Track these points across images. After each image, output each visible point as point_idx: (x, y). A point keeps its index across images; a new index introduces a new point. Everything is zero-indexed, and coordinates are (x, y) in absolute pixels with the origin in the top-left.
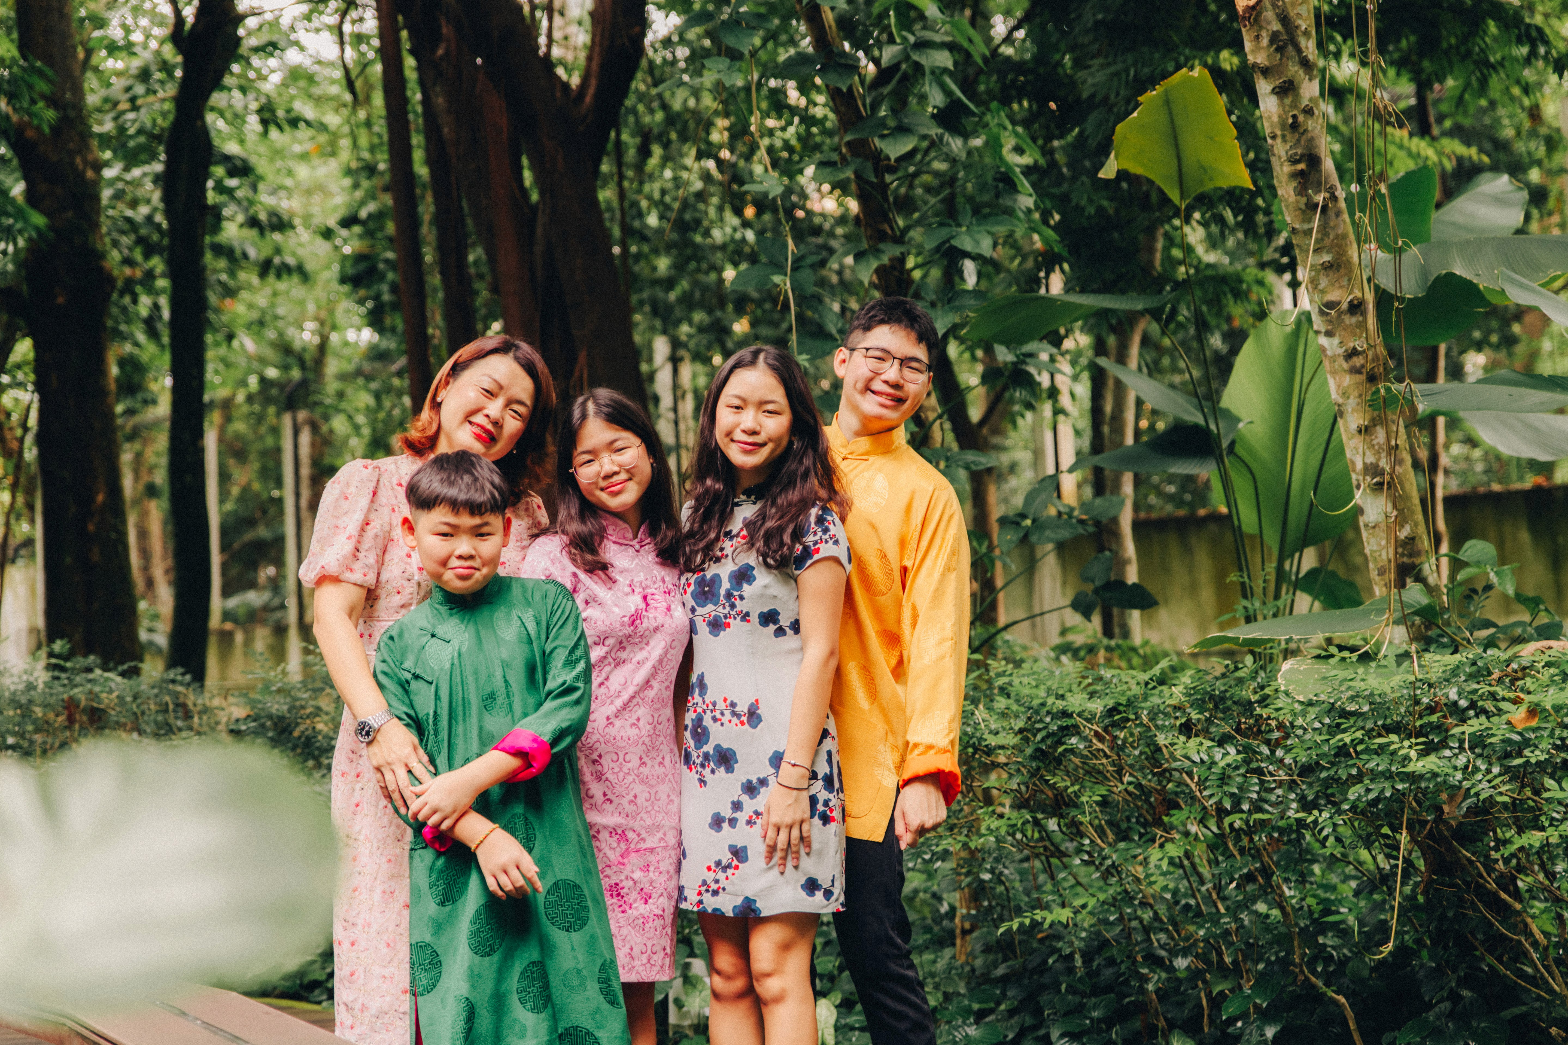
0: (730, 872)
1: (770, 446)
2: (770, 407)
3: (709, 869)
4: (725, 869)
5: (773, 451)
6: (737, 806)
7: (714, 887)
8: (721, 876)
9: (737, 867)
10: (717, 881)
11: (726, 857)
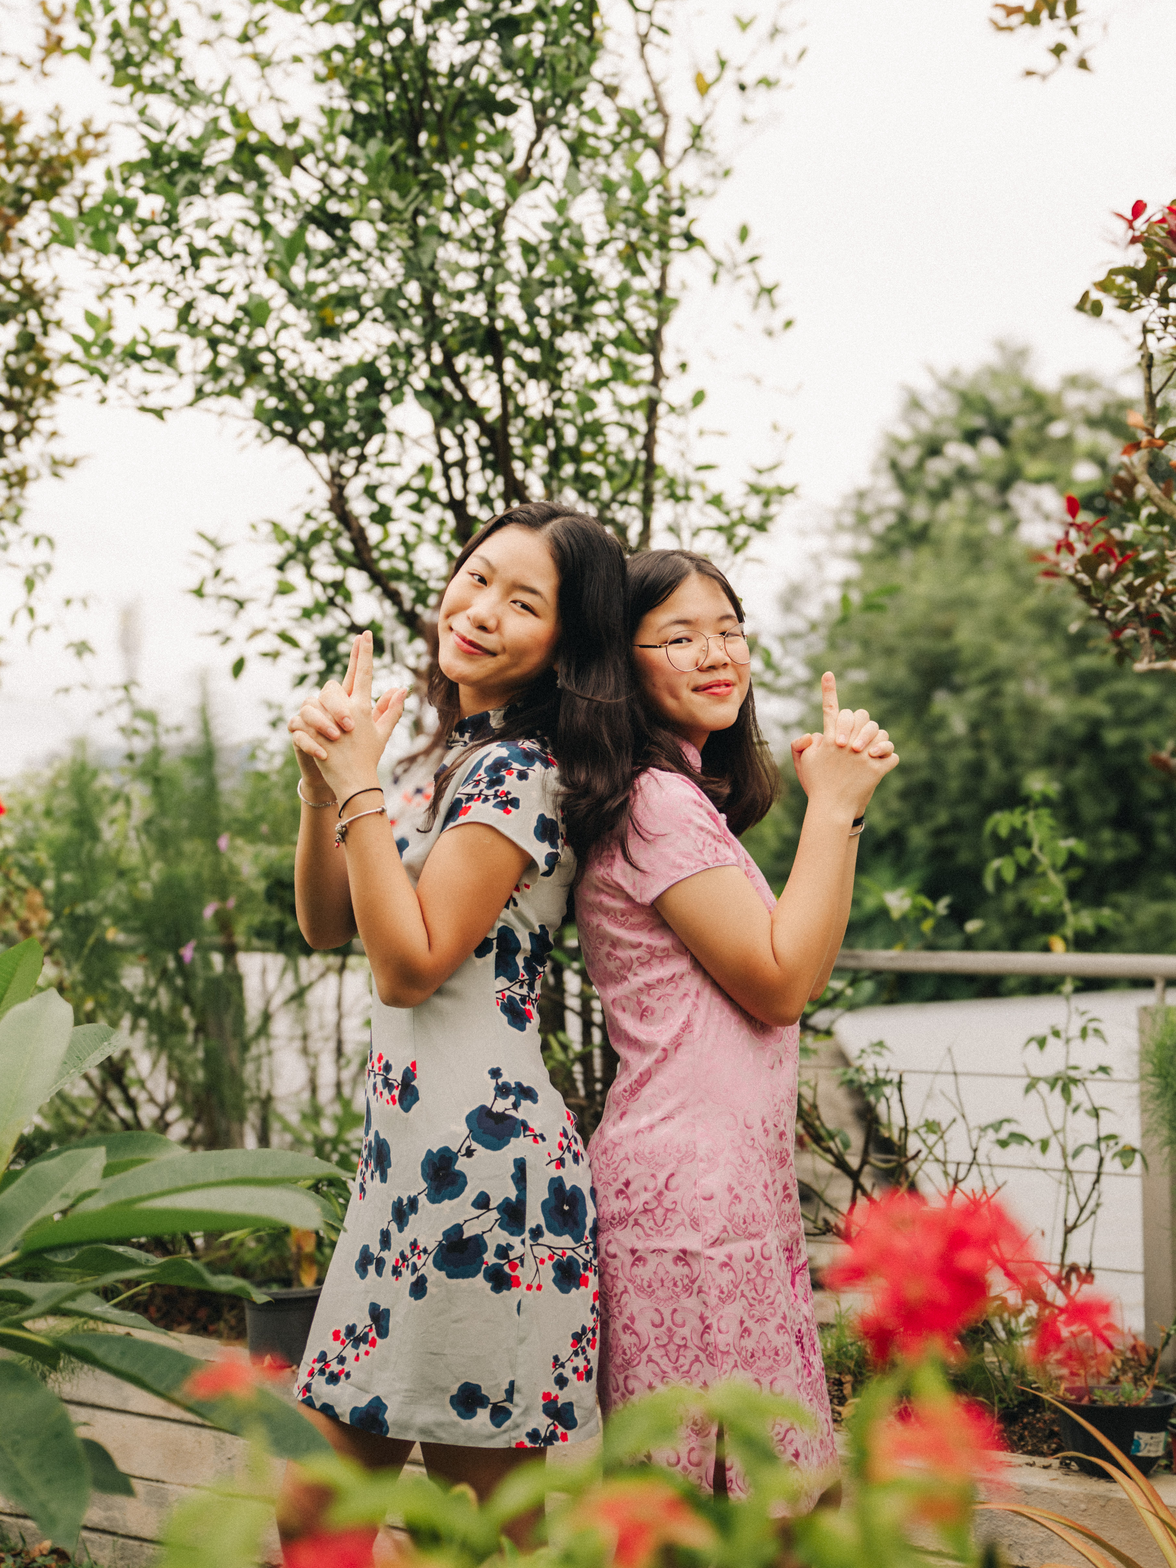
0: (363, 1347)
1: (502, 659)
2: (527, 598)
3: (336, 1335)
4: (358, 1341)
5: (502, 669)
6: (385, 1240)
7: (335, 1367)
8: (349, 1352)
9: (373, 1343)
10: (342, 1360)
11: (363, 1322)
